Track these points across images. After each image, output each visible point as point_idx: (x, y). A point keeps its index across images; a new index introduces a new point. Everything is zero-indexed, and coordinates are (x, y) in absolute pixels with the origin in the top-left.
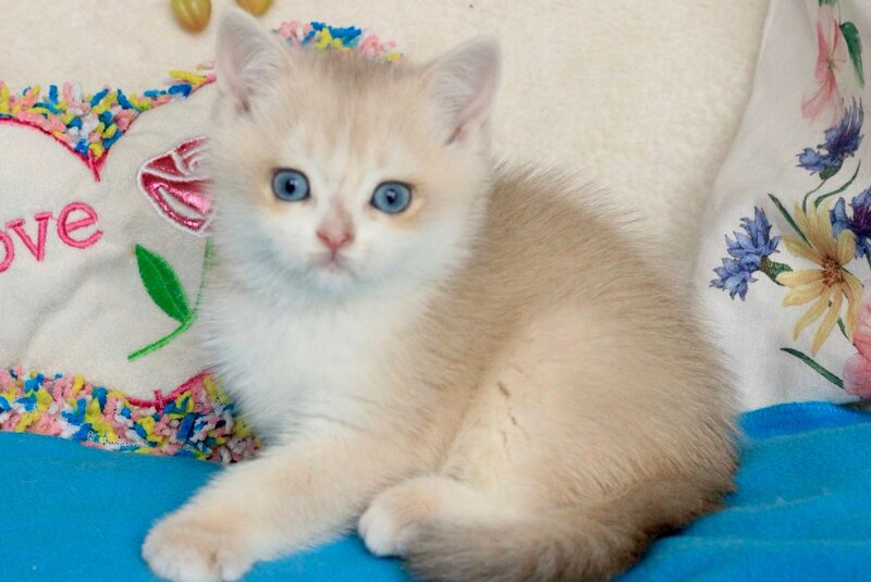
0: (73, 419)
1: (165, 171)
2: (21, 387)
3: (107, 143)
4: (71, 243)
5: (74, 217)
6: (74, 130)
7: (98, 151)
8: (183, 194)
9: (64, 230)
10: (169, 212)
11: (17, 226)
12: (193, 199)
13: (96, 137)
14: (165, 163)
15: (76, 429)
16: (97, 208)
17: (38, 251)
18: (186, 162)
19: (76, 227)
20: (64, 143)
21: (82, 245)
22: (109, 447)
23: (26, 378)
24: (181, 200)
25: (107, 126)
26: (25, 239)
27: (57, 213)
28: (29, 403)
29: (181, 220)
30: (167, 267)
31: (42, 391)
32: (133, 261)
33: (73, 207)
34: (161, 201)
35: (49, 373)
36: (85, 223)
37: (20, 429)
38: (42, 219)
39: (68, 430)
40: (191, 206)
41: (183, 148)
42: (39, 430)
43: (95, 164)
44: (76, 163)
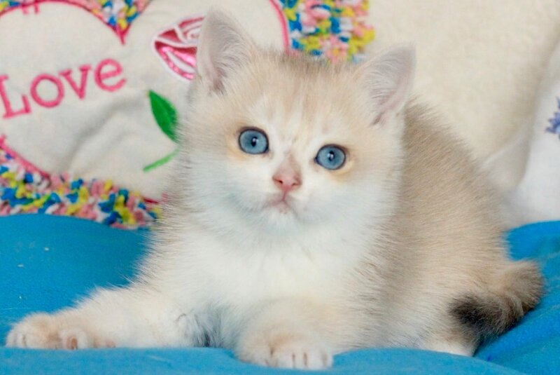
0: (106, 208)
1: (171, 39)
2: (68, 187)
3: (130, 19)
4: (103, 87)
5: (107, 69)
6: (107, 9)
7: (123, 24)
8: (184, 56)
9: (99, 78)
10: (174, 67)
11: (67, 74)
12: (189, 59)
13: (123, 15)
14: (171, 34)
15: (107, 215)
16: (123, 63)
17: (81, 92)
18: (185, 34)
19: (107, 76)
20: (100, 18)
21: (111, 89)
22: (130, 228)
23: (71, 180)
24: (181, 59)
25: (130, 7)
26: (72, 84)
27: (94, 66)
28: (73, 197)
29: (183, 73)
30: (172, 107)
31: (83, 189)
32: (147, 103)
33: (106, 62)
34: (168, 60)
35: (87, 178)
36: (114, 74)
37: (68, 214)
38: (84, 70)
39: (101, 216)
40: (189, 64)
41: (183, 24)
42: (80, 215)
43: (122, 34)
44: (108, 32)
